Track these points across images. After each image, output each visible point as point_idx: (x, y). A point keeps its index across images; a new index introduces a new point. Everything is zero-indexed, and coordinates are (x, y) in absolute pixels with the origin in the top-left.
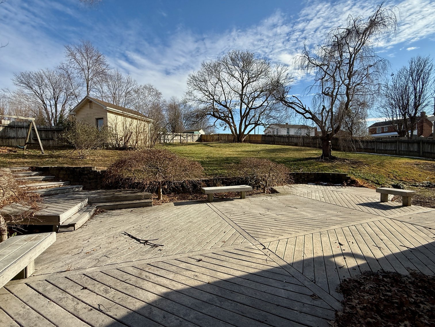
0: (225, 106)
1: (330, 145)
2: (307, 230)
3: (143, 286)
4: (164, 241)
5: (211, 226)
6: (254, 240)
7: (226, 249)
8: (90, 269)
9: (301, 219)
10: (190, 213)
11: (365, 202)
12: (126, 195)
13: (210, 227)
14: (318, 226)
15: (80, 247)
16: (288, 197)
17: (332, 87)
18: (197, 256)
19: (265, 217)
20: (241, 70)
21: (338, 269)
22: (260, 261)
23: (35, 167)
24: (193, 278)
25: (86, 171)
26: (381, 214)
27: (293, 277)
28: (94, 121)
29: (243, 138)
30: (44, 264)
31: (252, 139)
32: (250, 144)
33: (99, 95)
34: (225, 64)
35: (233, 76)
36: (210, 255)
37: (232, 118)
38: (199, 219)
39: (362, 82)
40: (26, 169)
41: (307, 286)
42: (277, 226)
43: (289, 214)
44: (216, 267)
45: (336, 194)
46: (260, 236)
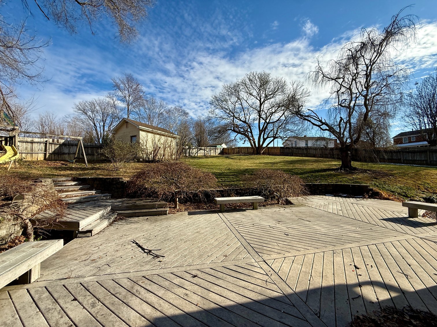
0: (245, 122)
1: (350, 156)
2: (318, 247)
3: (130, 302)
4: (166, 252)
5: (217, 238)
6: (257, 256)
7: (226, 264)
8: (88, 277)
9: (313, 234)
10: (200, 223)
11: (390, 217)
12: (146, 204)
13: (215, 238)
14: (332, 244)
15: (89, 254)
16: (302, 209)
17: (348, 98)
18: (194, 271)
19: (275, 230)
20: (259, 89)
21: (351, 300)
22: (259, 282)
23: (77, 178)
24: (183, 297)
25: (115, 181)
26: (409, 232)
27: (294, 306)
28: (129, 138)
29: (262, 150)
30: (52, 270)
31: (271, 152)
32: (268, 156)
33: (137, 117)
34: (243, 85)
35: (251, 94)
36: (208, 270)
37: (251, 132)
38: (207, 229)
39: (381, 92)
40: (69, 179)
41: (309, 321)
42: (285, 240)
43: (301, 228)
44: (210, 285)
45: (356, 206)
46: (265, 252)
